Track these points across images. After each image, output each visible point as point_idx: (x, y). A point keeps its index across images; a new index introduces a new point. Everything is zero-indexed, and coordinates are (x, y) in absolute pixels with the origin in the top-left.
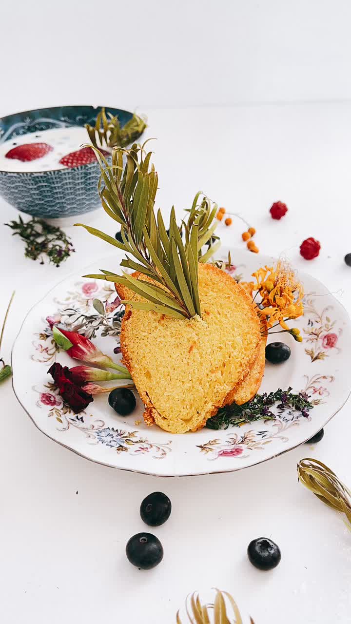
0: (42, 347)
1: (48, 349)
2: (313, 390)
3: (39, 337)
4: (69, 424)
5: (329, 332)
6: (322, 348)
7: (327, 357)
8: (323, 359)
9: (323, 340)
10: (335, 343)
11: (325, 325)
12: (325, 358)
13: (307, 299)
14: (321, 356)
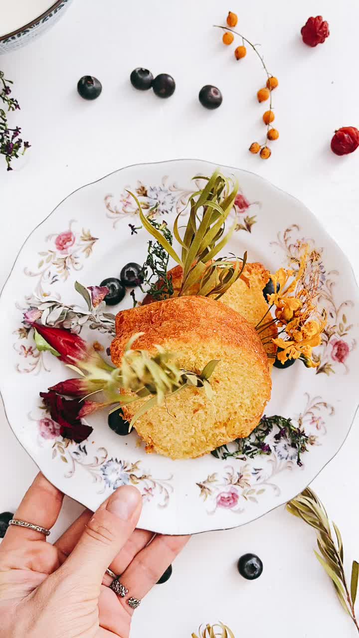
0: (25, 348)
1: (32, 349)
2: (311, 418)
3: (19, 335)
4: (73, 460)
5: (342, 337)
6: (331, 359)
7: (333, 373)
8: (328, 375)
9: (334, 346)
10: (345, 357)
11: (340, 325)
12: (330, 372)
13: (327, 277)
14: (327, 368)
